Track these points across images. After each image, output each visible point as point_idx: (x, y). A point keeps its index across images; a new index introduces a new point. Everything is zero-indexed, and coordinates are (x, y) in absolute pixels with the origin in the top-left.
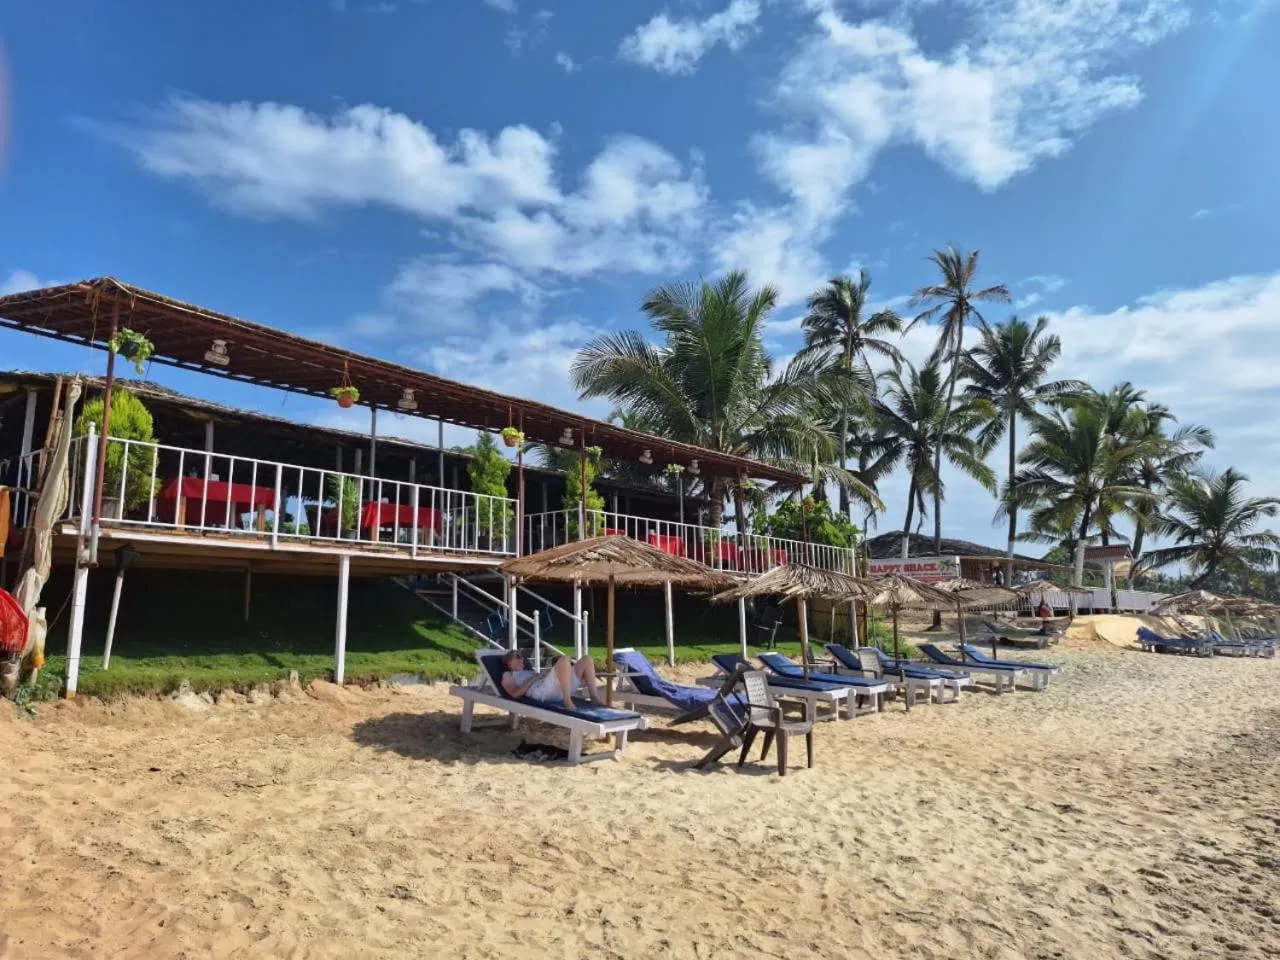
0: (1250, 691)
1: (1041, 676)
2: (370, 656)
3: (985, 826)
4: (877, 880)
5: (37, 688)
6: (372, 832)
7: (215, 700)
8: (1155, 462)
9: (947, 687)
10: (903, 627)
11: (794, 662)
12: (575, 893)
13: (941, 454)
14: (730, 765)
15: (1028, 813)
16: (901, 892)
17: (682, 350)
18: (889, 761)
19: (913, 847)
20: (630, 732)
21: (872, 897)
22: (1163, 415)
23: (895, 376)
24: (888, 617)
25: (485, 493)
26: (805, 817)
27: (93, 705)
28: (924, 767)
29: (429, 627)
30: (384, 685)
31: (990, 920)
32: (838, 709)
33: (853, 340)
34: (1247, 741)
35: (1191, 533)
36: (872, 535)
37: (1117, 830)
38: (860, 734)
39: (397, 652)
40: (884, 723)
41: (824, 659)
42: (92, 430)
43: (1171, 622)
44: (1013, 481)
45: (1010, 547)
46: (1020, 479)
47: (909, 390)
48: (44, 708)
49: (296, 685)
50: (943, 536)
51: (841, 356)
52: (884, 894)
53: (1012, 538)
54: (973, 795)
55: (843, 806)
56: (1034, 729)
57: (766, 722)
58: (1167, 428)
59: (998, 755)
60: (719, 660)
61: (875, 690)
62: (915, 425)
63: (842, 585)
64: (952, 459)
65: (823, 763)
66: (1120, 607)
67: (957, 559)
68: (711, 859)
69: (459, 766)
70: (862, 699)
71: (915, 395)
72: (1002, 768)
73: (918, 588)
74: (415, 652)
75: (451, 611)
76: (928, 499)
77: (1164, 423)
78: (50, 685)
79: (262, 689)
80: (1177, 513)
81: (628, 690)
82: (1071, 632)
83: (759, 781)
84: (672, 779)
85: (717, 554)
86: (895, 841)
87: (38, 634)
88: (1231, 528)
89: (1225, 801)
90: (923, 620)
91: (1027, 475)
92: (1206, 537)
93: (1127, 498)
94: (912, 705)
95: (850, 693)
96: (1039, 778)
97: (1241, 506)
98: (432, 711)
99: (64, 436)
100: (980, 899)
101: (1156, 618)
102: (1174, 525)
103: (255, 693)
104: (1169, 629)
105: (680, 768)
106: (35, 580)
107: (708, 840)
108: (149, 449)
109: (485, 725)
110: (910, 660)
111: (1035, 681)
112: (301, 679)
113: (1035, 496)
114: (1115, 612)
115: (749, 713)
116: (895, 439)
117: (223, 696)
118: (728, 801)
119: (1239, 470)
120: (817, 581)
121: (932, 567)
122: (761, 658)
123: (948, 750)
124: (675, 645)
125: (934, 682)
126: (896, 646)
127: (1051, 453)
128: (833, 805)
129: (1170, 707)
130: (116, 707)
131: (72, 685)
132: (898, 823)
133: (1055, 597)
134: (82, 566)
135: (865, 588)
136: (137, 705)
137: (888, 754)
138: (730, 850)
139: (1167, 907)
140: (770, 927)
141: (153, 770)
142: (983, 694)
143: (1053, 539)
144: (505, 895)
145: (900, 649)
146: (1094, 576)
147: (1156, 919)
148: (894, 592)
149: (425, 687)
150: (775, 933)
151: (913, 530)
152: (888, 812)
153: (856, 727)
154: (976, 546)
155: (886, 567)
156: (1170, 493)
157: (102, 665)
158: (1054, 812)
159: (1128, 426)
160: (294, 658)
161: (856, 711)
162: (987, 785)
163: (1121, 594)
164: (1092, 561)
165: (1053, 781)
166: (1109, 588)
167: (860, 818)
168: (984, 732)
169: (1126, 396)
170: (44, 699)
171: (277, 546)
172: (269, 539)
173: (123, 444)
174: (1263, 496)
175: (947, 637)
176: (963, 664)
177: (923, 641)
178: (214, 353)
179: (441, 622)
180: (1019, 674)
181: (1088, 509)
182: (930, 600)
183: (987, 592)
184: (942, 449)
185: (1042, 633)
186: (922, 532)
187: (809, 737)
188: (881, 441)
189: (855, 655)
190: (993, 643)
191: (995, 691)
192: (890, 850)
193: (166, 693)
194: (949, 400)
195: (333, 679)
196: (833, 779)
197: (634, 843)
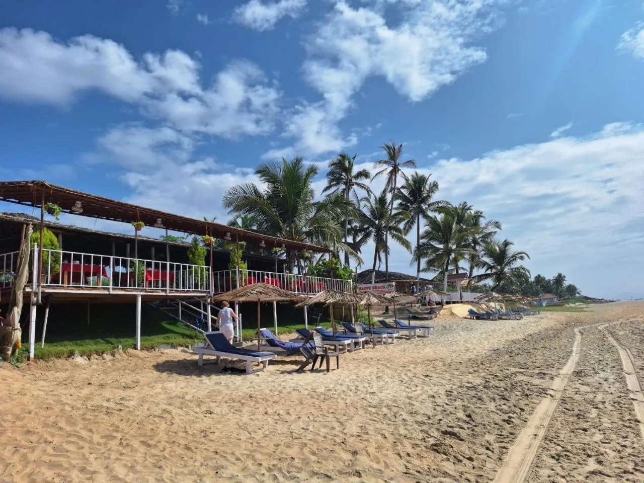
0: (508, 333)
1: (427, 331)
2: (149, 338)
3: (399, 382)
4: (363, 399)
5: (18, 357)
6: (187, 397)
7: (89, 359)
8: (477, 236)
9: (389, 337)
10: (373, 313)
11: (330, 331)
12: (266, 409)
13: (388, 235)
14: (309, 370)
15: (414, 378)
16: (370, 400)
17: (275, 191)
18: (366, 365)
19: (375, 389)
20: (269, 361)
21: (361, 403)
22: (480, 216)
23: (368, 200)
24: (366, 309)
25: (196, 264)
26: (338, 384)
27: (41, 363)
28: (379, 366)
29: (169, 324)
30: (157, 350)
31: (396, 405)
32: (347, 348)
33: (350, 182)
34: (498, 352)
35: (491, 267)
36: (359, 271)
37: (442, 381)
38: (356, 357)
39: (158, 336)
40: (365, 353)
41: (341, 329)
42: (36, 246)
43: (484, 306)
44: (419, 246)
45: (418, 275)
46: (421, 246)
47: (374, 206)
48: (23, 365)
49: (121, 351)
50: (389, 270)
51: (344, 189)
52: (365, 402)
53: (419, 271)
54: (396, 374)
55: (351, 380)
56: (421, 352)
57: (321, 353)
58: (483, 222)
59: (406, 360)
60: (298, 331)
61: (361, 340)
62: (377, 222)
63: (348, 298)
64: (393, 237)
65: (343, 367)
66: (464, 300)
67: (394, 284)
68: (308, 397)
69: (204, 377)
70: (356, 344)
71: (377, 208)
72: (407, 365)
73: (378, 297)
74: (167, 335)
75: (179, 317)
76: (383, 255)
77: (481, 219)
78: (24, 355)
79: (107, 354)
80: (486, 259)
81: (265, 345)
82: (442, 312)
83: (321, 374)
84: (288, 376)
85: (294, 286)
86: (369, 388)
87: (18, 335)
88: (506, 265)
89: (481, 371)
90: (381, 309)
91: (424, 244)
92: (496, 269)
93: (464, 254)
94: (375, 345)
95: (352, 341)
96: (419, 368)
97: (510, 255)
98: (181, 359)
99: (27, 249)
100: (395, 401)
101: (478, 305)
102: (485, 264)
103: (105, 356)
104: (483, 309)
105: (290, 372)
106: (17, 312)
107: (306, 392)
108: (59, 253)
109: (207, 363)
110: (375, 327)
111: (424, 334)
112: (123, 349)
113: (427, 253)
114: (461, 302)
115: (315, 350)
116: (368, 228)
117: (92, 357)
118: (311, 381)
119: (510, 240)
120: (339, 297)
121: (384, 287)
122: (316, 330)
123: (389, 361)
124: (278, 326)
125: (384, 336)
126: (369, 322)
127: (433, 235)
128: (347, 380)
129: (475, 341)
130: (51, 364)
131: (32, 355)
132: (369, 383)
133: (435, 297)
134: (33, 305)
135: (357, 299)
136: (59, 362)
137: (367, 363)
138: (314, 394)
139: (451, 399)
140: (331, 411)
141: (89, 384)
142: (404, 340)
143: (436, 271)
144: (243, 410)
145: (371, 323)
146: (452, 287)
147: (447, 402)
148: (368, 299)
149: (174, 350)
150: (332, 413)
151: (376, 268)
152: (366, 381)
153: (354, 354)
154: (404, 275)
155: (365, 288)
156: (484, 250)
157: (41, 346)
158: (423, 377)
159: (466, 221)
160: (116, 340)
161: (353, 349)
162: (401, 371)
163: (464, 294)
164: (452, 280)
165: (425, 368)
166: (458, 293)
167: (357, 383)
168: (403, 353)
169: (465, 208)
170: (22, 362)
171: (112, 292)
172: (108, 289)
173: (48, 251)
174: (519, 251)
175: (391, 317)
176: (396, 328)
177: (381, 319)
178: (77, 207)
179: (174, 322)
180: (417, 330)
181: (449, 259)
182: (382, 302)
183: (405, 297)
184: (388, 232)
185: (430, 313)
186: (380, 269)
187: (337, 357)
188: (362, 229)
189: (353, 326)
190: (409, 319)
191: (408, 338)
192: (367, 391)
193: (69, 357)
194: (391, 210)
195: (136, 348)
196: (346, 372)
197: (281, 395)
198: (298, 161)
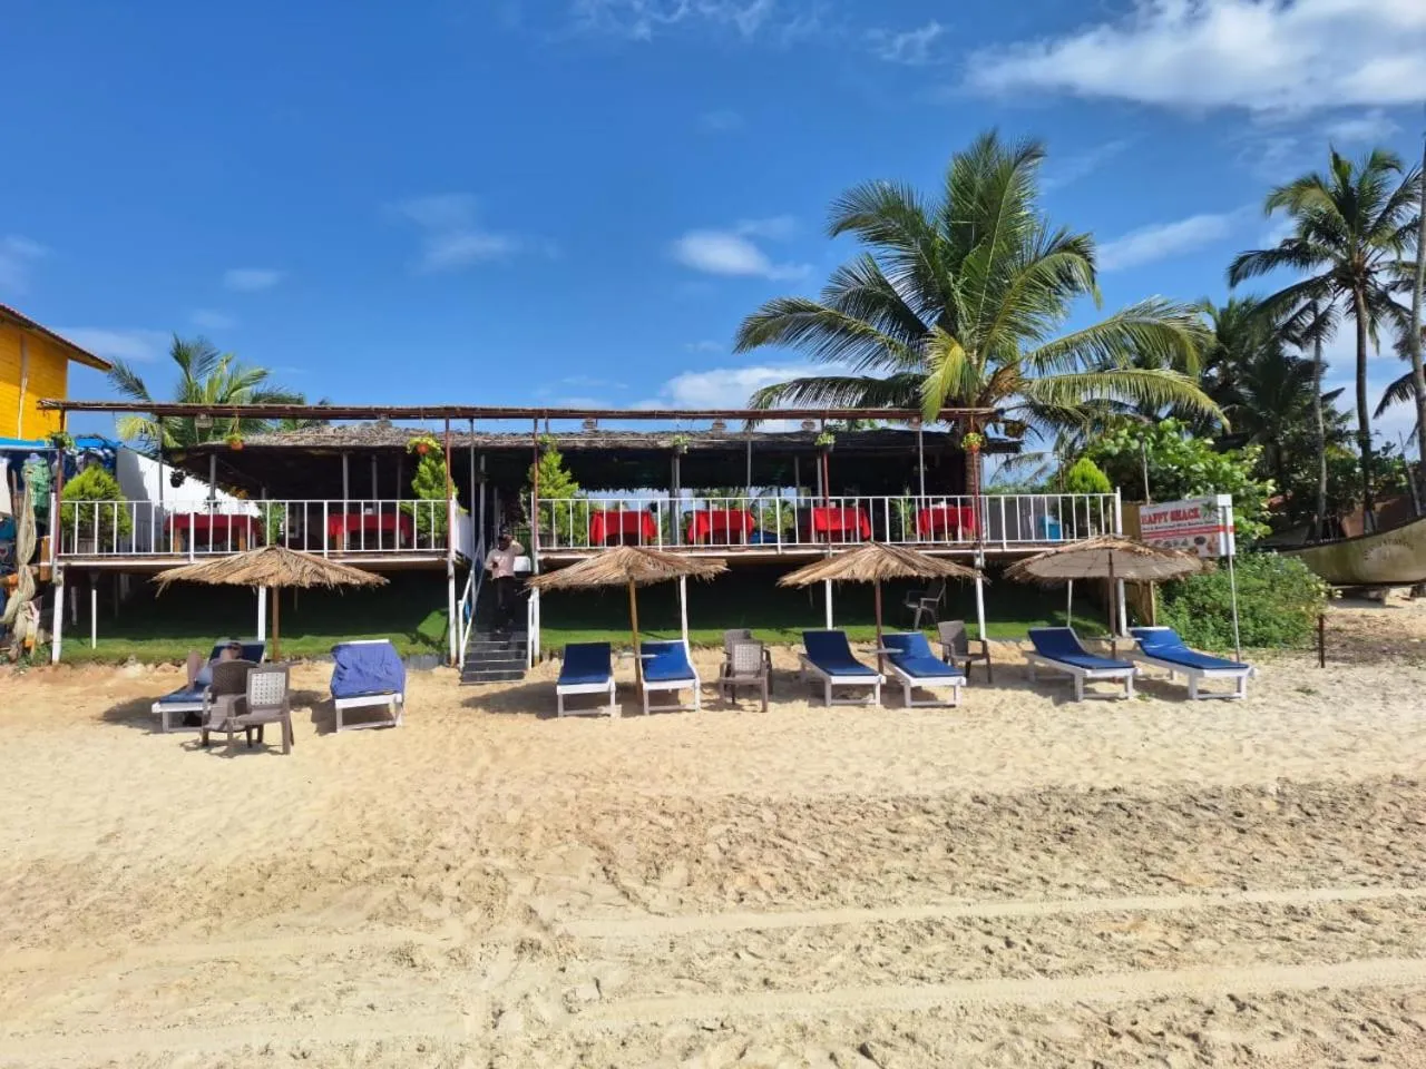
7: (155, 670)
78: (40, 657)
117: (161, 667)
121: (1196, 514)
155: (1156, 516)
170: (37, 665)
193: (122, 664)
198: (989, 143)
